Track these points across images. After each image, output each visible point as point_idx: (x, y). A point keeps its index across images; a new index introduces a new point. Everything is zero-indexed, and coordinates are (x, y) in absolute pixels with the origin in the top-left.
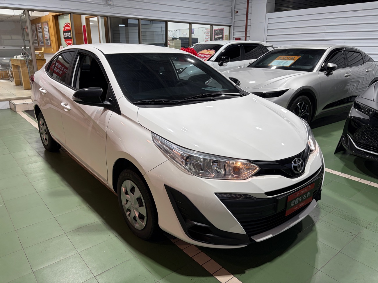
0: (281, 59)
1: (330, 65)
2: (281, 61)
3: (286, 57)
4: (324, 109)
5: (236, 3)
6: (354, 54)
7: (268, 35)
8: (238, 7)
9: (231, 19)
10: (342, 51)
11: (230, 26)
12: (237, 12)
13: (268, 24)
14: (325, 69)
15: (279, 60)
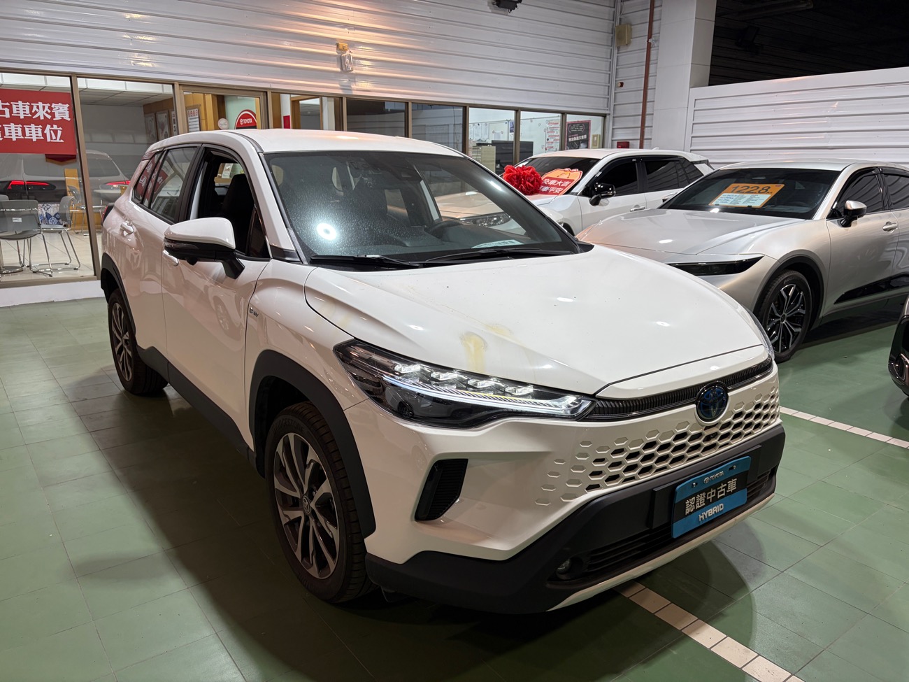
0: (737, 190)
1: (852, 205)
2: (738, 194)
3: (749, 187)
4: (839, 301)
5: (620, 64)
6: (900, 181)
7: (693, 135)
8: (623, 74)
9: (606, 100)
10: (874, 175)
11: (604, 116)
12: (622, 84)
13: (695, 111)
14: (839, 213)
15: (732, 192)
